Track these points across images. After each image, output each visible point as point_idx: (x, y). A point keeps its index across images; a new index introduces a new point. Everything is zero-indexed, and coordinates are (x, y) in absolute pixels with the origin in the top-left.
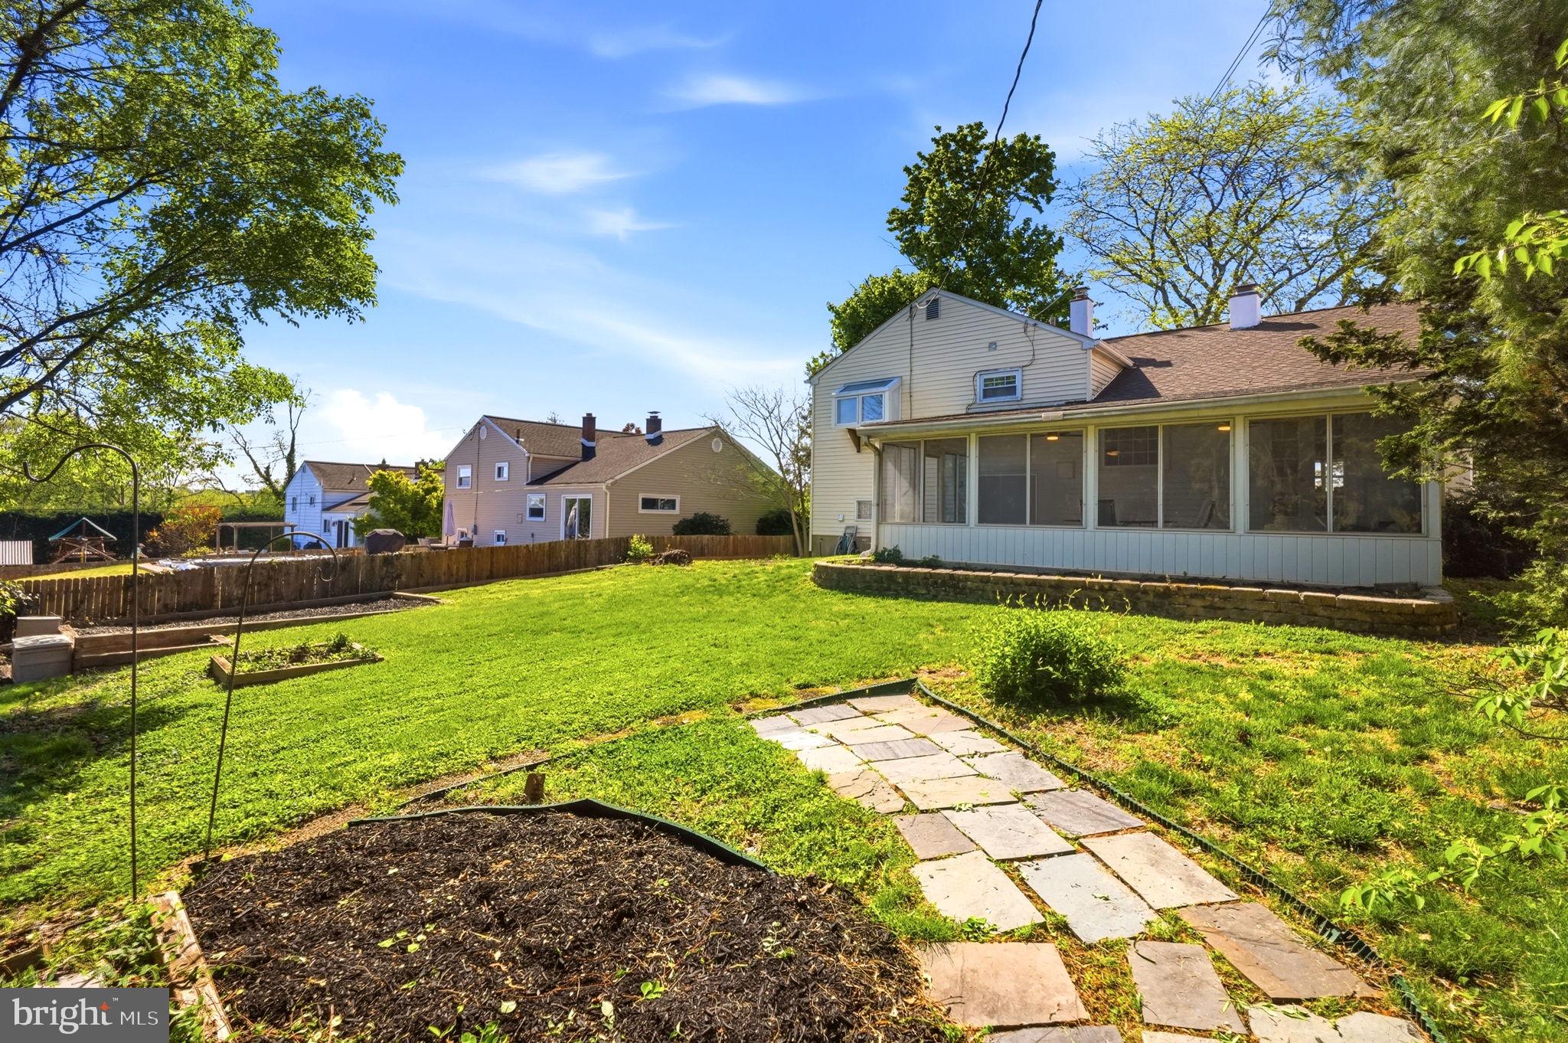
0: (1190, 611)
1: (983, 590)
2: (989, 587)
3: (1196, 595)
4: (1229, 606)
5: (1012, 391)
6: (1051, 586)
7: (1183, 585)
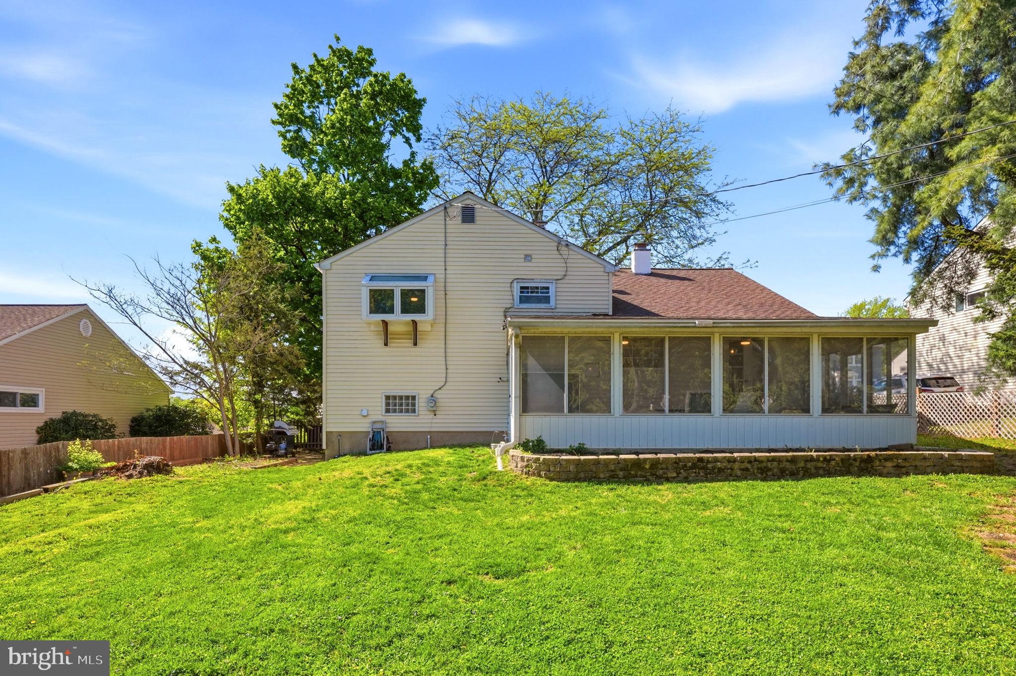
0: (885, 471)
1: (732, 469)
2: (736, 466)
3: (888, 459)
4: (907, 464)
5: (547, 300)
6: (788, 461)
7: (878, 453)
